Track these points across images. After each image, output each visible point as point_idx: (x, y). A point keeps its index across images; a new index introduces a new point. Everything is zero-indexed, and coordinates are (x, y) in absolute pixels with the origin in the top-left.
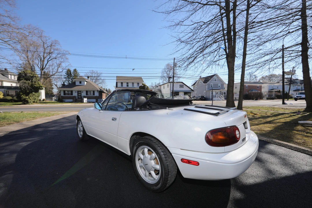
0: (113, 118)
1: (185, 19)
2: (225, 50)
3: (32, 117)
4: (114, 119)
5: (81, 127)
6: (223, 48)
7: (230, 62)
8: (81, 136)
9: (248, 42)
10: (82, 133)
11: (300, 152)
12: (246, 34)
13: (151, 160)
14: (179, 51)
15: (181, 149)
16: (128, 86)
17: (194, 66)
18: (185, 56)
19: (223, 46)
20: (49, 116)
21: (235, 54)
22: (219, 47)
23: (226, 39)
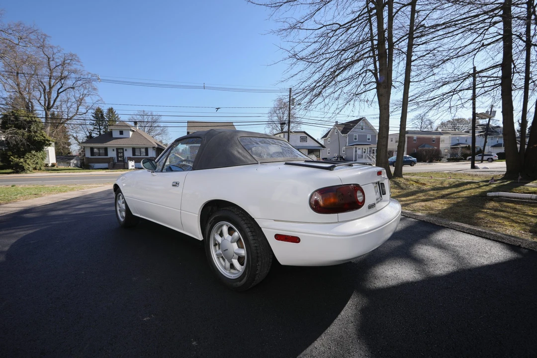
0: (173, 183)
1: (306, 19)
2: (375, 75)
3: (34, 193)
4: (176, 184)
5: (123, 203)
6: (371, 71)
7: (381, 95)
8: (122, 220)
9: (414, 61)
10: (124, 214)
11: (474, 235)
12: (410, 46)
13: (232, 242)
14: (295, 76)
15: (275, 220)
17: (323, 102)
18: (306, 84)
19: (372, 67)
20: (64, 192)
21: (391, 81)
22: (365, 69)
23: (377, 55)
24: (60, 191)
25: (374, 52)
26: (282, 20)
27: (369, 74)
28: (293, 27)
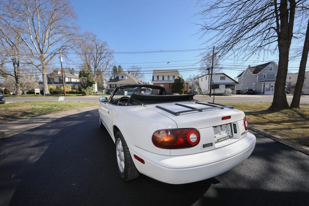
2: (277, 30)
4: (109, 112)
6: (274, 28)
7: (281, 46)
8: (100, 124)
13: (121, 151)
14: (212, 39)
15: (135, 146)
16: (163, 79)
17: (233, 54)
19: (275, 25)
21: (292, 33)
22: (269, 27)
23: (279, 15)
24: (92, 105)
25: (277, 13)
26: (206, 5)
27: (272, 30)
28: (212, 8)
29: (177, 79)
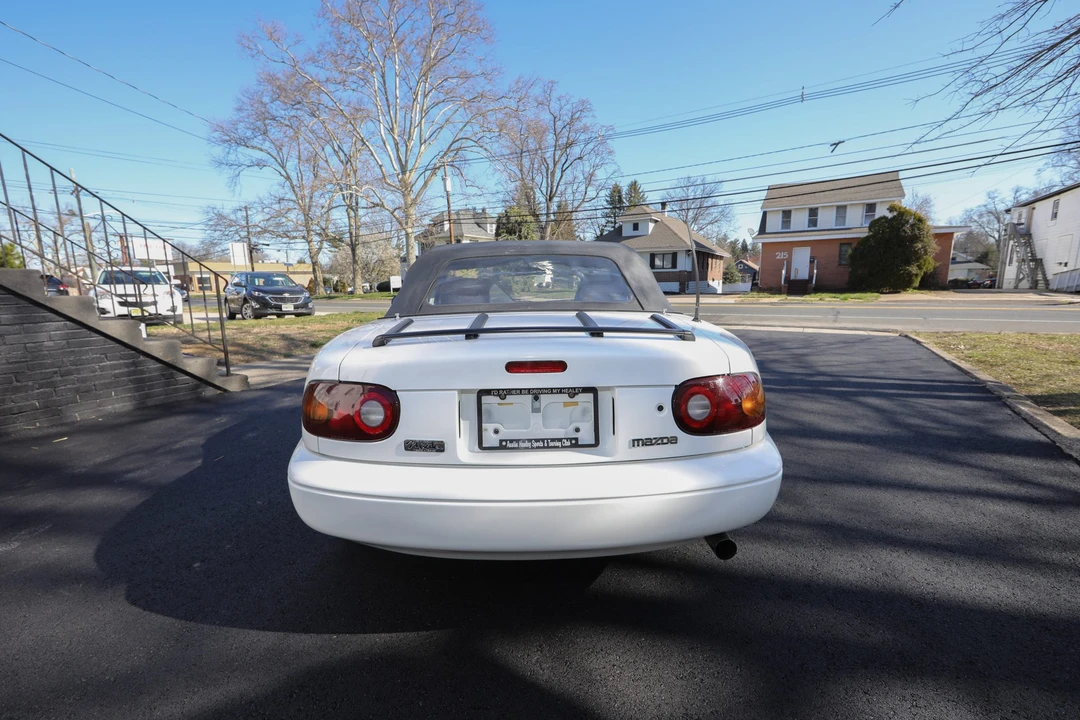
29: (884, 217)
